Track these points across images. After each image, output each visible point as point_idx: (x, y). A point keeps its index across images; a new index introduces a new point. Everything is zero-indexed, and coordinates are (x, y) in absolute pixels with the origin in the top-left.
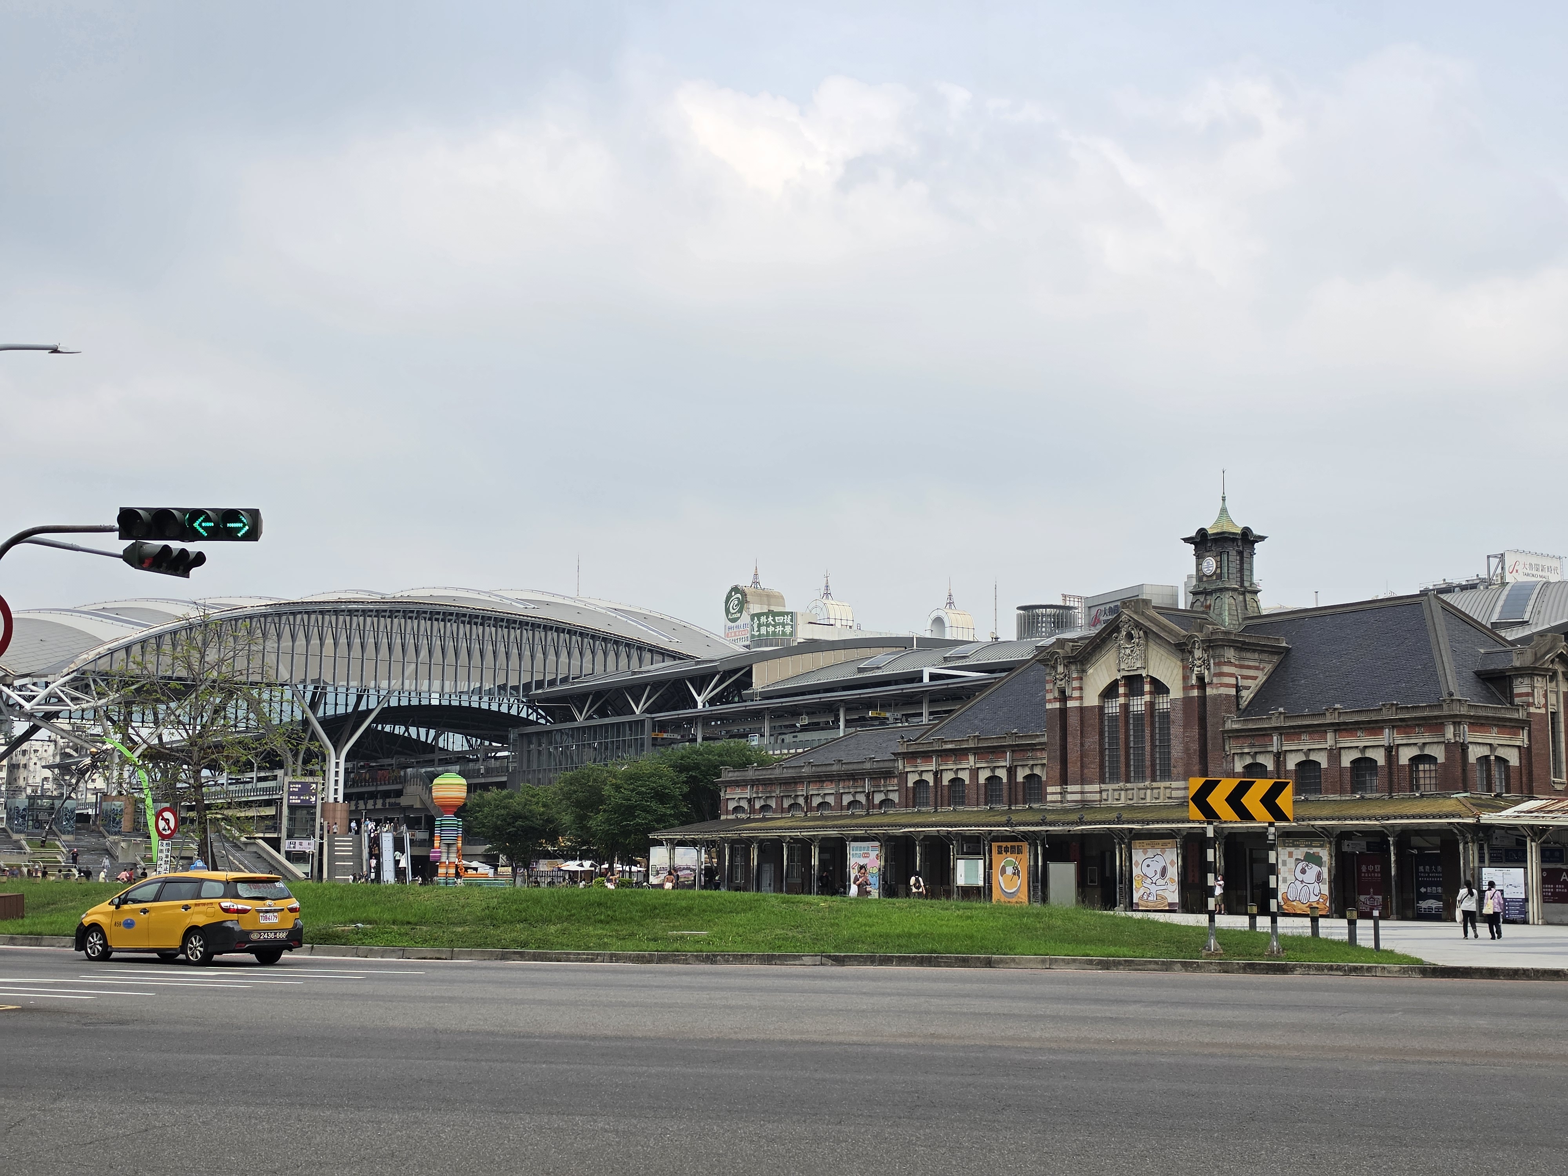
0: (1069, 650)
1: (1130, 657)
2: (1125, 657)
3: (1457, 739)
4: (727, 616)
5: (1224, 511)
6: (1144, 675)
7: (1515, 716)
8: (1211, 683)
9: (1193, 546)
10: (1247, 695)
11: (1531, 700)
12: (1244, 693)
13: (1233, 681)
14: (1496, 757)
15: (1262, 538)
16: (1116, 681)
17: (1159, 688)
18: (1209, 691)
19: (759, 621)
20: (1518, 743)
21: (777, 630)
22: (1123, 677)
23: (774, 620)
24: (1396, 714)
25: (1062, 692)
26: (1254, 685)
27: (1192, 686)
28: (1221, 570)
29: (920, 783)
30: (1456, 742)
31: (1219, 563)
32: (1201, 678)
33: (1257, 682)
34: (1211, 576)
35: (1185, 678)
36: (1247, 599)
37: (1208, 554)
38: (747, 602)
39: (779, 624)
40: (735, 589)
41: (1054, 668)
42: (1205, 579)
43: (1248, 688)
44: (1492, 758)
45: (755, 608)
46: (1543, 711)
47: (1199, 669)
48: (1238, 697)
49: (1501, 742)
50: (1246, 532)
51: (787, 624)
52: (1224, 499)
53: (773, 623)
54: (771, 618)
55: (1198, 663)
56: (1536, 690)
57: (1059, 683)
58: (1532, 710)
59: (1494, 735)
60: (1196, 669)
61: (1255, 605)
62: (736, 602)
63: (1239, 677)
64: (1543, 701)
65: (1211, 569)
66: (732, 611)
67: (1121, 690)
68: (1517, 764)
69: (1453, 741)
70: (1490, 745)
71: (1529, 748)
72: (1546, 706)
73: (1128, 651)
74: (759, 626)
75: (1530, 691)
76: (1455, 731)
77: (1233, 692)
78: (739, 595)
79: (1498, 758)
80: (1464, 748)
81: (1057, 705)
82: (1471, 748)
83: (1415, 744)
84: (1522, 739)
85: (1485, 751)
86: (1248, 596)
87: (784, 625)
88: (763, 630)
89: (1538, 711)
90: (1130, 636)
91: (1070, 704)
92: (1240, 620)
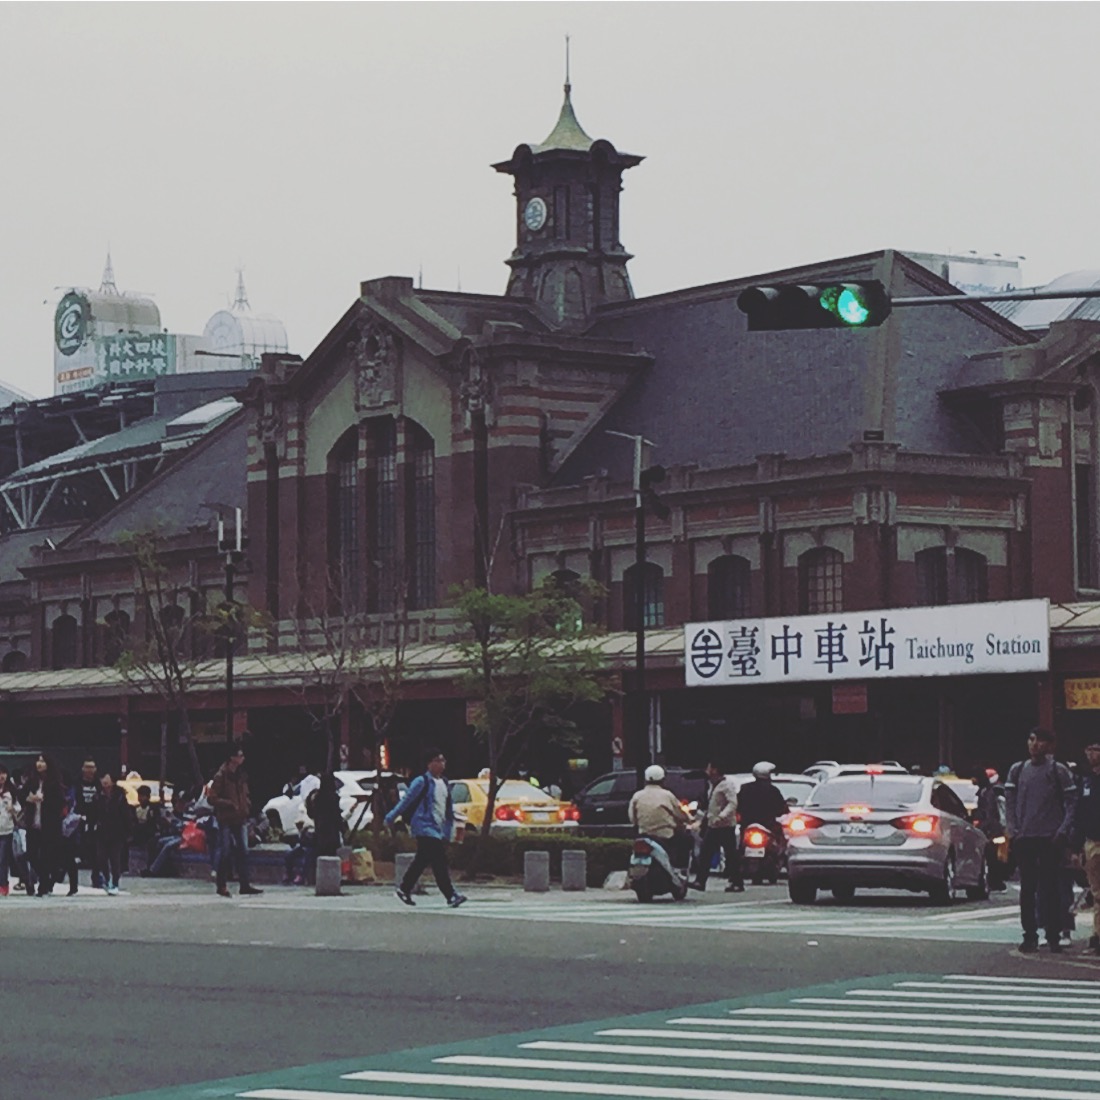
0: (282, 375)
1: (374, 384)
2: (366, 384)
3: (874, 518)
4: (58, 344)
5: (568, 110)
6: (395, 416)
7: (1000, 472)
8: (494, 427)
9: (511, 179)
10: (564, 448)
11: (1032, 443)
12: (558, 444)
13: (534, 422)
14: (957, 549)
15: (635, 161)
16: (354, 428)
17: (420, 440)
18: (493, 442)
19: (108, 351)
20: (1003, 524)
21: (139, 367)
22: (365, 421)
23: (133, 349)
24: (780, 474)
25: (270, 449)
26: (579, 429)
27: (466, 432)
28: (555, 222)
29: (65, 622)
30: (873, 523)
31: (552, 208)
32: (478, 417)
33: (585, 423)
34: (539, 232)
35: (456, 419)
36: (605, 273)
37: (534, 192)
38: (91, 318)
39: (143, 355)
40: (71, 296)
41: (261, 408)
42: (530, 239)
43: (567, 435)
44: (950, 552)
45: (105, 328)
46: (1058, 463)
47: (475, 402)
48: (546, 451)
49: (966, 523)
50: (603, 148)
51: (159, 356)
52: (568, 89)
53: (131, 354)
54: (128, 346)
55: (474, 390)
56: (1041, 425)
57: (265, 434)
58: (1034, 461)
59: (953, 509)
60: (471, 401)
61: (620, 283)
62: (73, 320)
63: (548, 415)
64: (1057, 444)
65: (539, 219)
66: (66, 334)
67: (362, 445)
68: (1003, 563)
69: (866, 522)
70: (946, 528)
71: (1027, 530)
72: (1065, 452)
73: (370, 373)
74: (109, 359)
75: (1031, 426)
76: (869, 502)
77: (534, 441)
78: (77, 307)
79: (961, 553)
80: (888, 533)
81: (262, 475)
82: (902, 535)
83: (807, 529)
84: (1014, 516)
85: (935, 540)
86: (607, 270)
87: (150, 357)
88: (115, 367)
89: (1045, 463)
90: (373, 346)
91: (287, 472)
92: (588, 311)
